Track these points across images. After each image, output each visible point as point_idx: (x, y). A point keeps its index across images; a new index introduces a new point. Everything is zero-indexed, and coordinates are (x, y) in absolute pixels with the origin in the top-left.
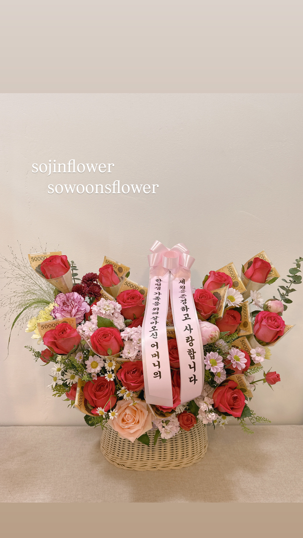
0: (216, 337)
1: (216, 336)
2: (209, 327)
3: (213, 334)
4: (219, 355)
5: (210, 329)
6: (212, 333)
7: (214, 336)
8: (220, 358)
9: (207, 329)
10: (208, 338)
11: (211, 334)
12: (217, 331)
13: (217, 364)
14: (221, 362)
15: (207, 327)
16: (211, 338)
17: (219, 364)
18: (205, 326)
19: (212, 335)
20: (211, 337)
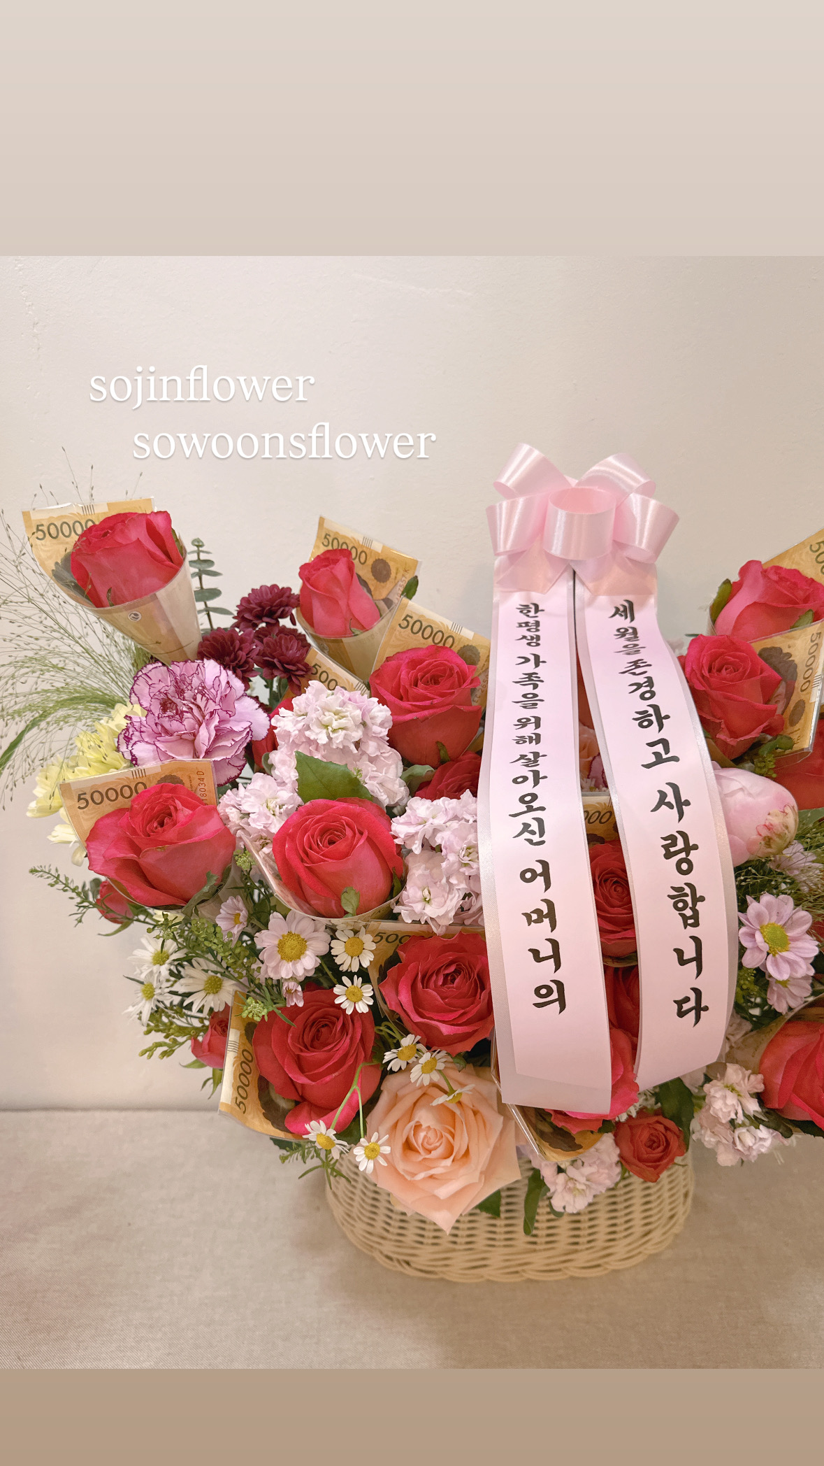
0: (786, 831)
1: (787, 827)
2: (759, 794)
3: (776, 821)
4: (797, 905)
5: (762, 800)
6: (769, 817)
7: (780, 829)
8: (802, 917)
9: (750, 799)
10: (754, 836)
11: (767, 824)
12: (788, 810)
13: (793, 944)
14: (803, 935)
15: (750, 795)
16: (764, 839)
17: (799, 944)
18: (742, 789)
19: (769, 827)
20: (765, 833)
